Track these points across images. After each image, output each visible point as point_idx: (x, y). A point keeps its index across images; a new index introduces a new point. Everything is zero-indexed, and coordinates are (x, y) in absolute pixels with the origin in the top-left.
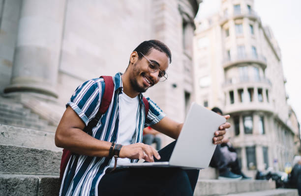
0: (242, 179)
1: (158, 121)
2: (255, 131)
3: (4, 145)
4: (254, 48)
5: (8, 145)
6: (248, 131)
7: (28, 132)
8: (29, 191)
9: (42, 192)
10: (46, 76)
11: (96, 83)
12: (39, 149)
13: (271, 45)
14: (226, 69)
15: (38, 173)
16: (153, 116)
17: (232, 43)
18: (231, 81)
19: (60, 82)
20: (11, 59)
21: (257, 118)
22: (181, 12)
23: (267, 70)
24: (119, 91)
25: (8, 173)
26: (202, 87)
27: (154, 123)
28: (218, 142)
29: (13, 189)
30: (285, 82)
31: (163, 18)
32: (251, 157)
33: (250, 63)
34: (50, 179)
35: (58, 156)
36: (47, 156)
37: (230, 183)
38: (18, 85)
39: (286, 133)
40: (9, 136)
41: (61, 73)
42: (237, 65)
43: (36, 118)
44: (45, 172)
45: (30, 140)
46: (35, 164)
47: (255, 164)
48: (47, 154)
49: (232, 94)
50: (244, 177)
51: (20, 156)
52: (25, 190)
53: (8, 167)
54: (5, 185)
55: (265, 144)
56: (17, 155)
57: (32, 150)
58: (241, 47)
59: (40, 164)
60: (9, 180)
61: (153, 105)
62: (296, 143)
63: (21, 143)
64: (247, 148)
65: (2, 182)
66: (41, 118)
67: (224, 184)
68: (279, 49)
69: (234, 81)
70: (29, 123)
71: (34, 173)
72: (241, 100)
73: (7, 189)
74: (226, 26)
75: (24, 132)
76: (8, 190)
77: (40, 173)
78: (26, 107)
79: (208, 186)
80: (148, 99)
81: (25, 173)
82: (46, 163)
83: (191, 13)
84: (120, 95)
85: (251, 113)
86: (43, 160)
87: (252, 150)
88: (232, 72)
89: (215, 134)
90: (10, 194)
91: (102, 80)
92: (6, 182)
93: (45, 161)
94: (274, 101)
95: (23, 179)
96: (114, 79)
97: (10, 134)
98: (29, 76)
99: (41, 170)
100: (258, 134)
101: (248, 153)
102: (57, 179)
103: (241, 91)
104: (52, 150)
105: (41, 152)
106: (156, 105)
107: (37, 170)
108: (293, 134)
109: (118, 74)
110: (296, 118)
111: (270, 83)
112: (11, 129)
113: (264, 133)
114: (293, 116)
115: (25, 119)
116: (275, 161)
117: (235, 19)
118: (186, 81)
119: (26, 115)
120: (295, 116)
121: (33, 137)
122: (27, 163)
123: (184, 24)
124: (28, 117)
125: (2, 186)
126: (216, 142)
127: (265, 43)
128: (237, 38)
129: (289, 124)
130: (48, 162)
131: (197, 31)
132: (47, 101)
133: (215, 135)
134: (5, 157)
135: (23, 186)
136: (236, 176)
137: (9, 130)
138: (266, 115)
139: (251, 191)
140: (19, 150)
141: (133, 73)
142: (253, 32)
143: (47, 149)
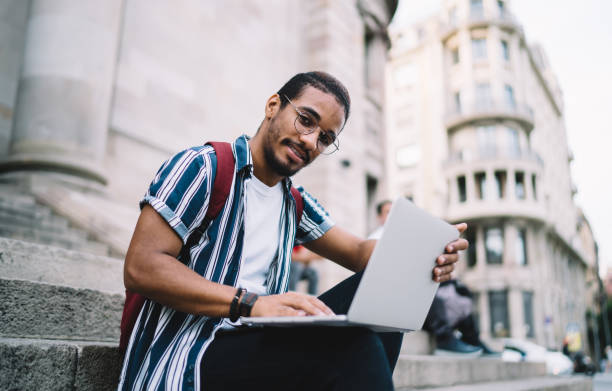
0: (481, 356)
1: (320, 235)
2: (507, 259)
3: (6, 278)
4: (510, 89)
5: (13, 279)
6: (494, 259)
7: (52, 254)
8: (58, 372)
9: (84, 375)
10: (82, 139)
11: (201, 157)
12: (76, 288)
13: (543, 83)
14: (452, 131)
15: (74, 338)
16: (310, 225)
17: (464, 77)
18: (460, 156)
19: (111, 152)
20: (10, 102)
21: (512, 233)
22: (363, 12)
23: (535, 135)
24: (245, 173)
25: (13, 335)
26: (402, 168)
27: (311, 238)
28: (443, 277)
29: (27, 367)
30: (570, 159)
31: (325, 23)
32: (498, 311)
33: (499, 120)
34: (100, 350)
35: (114, 303)
36: (91, 303)
37: (460, 364)
38: (25, 157)
39: (570, 262)
40: (12, 261)
41: (113, 133)
42: (473, 123)
43: (62, 225)
44: (86, 335)
45: (55, 270)
46: (68, 319)
47: (507, 326)
48: (91, 299)
49: (462, 181)
50: (487, 351)
51: (37, 301)
52: (49, 369)
53: (13, 323)
54: (11, 359)
55: (528, 286)
56: (30, 300)
57: (63, 291)
58: (483, 86)
59: (78, 319)
60: (17, 349)
61: (311, 203)
62: (589, 284)
63: (37, 277)
64: (491, 294)
65: (4, 353)
66: (72, 225)
67: (446, 365)
68: (561, 92)
69: (468, 156)
70: (49, 234)
71: (66, 337)
72: (480, 194)
73: (14, 368)
74: (452, 43)
75: (44, 254)
76: (16, 370)
77: (78, 338)
78: (41, 203)
79: (414, 367)
80: (301, 190)
81: (47, 336)
82: (89, 317)
83: (381, 14)
84: (247, 181)
85: (501, 223)
86: (83, 309)
87: (499, 297)
88: (464, 138)
89: (437, 261)
90: (20, 377)
91: (211, 149)
92: (11, 353)
93: (87, 314)
94: (547, 197)
95: (46, 348)
96: (234, 149)
97: (14, 257)
98: (47, 138)
99: (79, 332)
100: (513, 265)
101: (492, 304)
102: (114, 349)
103: (480, 177)
104: (101, 291)
105: (80, 294)
106: (316, 201)
107: (71, 331)
108: (584, 266)
109: (241, 138)
110: (591, 233)
111: (540, 161)
112: (18, 247)
113: (526, 262)
114: (585, 229)
115: (40, 228)
116: (548, 321)
117: (472, 28)
118: (369, 154)
119: (41, 219)
120: (589, 228)
121: (61, 263)
122: (51, 316)
123: (369, 37)
124: (45, 223)
125: (5, 362)
126: (439, 278)
127: (531, 80)
128: (475, 67)
129: (577, 245)
130: (93, 315)
131: (393, 52)
132: (85, 190)
133: (438, 264)
134: (8, 303)
135: (46, 363)
136: (469, 348)
137: (15, 249)
138: (530, 227)
139: (500, 379)
140: (36, 290)
141: (269, 137)
142: (507, 56)
143: (92, 289)
